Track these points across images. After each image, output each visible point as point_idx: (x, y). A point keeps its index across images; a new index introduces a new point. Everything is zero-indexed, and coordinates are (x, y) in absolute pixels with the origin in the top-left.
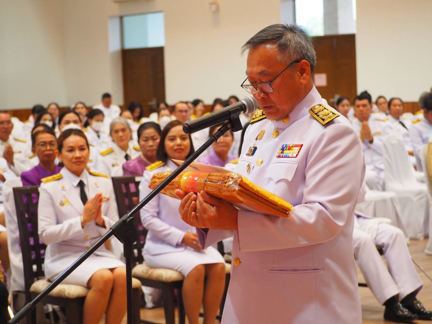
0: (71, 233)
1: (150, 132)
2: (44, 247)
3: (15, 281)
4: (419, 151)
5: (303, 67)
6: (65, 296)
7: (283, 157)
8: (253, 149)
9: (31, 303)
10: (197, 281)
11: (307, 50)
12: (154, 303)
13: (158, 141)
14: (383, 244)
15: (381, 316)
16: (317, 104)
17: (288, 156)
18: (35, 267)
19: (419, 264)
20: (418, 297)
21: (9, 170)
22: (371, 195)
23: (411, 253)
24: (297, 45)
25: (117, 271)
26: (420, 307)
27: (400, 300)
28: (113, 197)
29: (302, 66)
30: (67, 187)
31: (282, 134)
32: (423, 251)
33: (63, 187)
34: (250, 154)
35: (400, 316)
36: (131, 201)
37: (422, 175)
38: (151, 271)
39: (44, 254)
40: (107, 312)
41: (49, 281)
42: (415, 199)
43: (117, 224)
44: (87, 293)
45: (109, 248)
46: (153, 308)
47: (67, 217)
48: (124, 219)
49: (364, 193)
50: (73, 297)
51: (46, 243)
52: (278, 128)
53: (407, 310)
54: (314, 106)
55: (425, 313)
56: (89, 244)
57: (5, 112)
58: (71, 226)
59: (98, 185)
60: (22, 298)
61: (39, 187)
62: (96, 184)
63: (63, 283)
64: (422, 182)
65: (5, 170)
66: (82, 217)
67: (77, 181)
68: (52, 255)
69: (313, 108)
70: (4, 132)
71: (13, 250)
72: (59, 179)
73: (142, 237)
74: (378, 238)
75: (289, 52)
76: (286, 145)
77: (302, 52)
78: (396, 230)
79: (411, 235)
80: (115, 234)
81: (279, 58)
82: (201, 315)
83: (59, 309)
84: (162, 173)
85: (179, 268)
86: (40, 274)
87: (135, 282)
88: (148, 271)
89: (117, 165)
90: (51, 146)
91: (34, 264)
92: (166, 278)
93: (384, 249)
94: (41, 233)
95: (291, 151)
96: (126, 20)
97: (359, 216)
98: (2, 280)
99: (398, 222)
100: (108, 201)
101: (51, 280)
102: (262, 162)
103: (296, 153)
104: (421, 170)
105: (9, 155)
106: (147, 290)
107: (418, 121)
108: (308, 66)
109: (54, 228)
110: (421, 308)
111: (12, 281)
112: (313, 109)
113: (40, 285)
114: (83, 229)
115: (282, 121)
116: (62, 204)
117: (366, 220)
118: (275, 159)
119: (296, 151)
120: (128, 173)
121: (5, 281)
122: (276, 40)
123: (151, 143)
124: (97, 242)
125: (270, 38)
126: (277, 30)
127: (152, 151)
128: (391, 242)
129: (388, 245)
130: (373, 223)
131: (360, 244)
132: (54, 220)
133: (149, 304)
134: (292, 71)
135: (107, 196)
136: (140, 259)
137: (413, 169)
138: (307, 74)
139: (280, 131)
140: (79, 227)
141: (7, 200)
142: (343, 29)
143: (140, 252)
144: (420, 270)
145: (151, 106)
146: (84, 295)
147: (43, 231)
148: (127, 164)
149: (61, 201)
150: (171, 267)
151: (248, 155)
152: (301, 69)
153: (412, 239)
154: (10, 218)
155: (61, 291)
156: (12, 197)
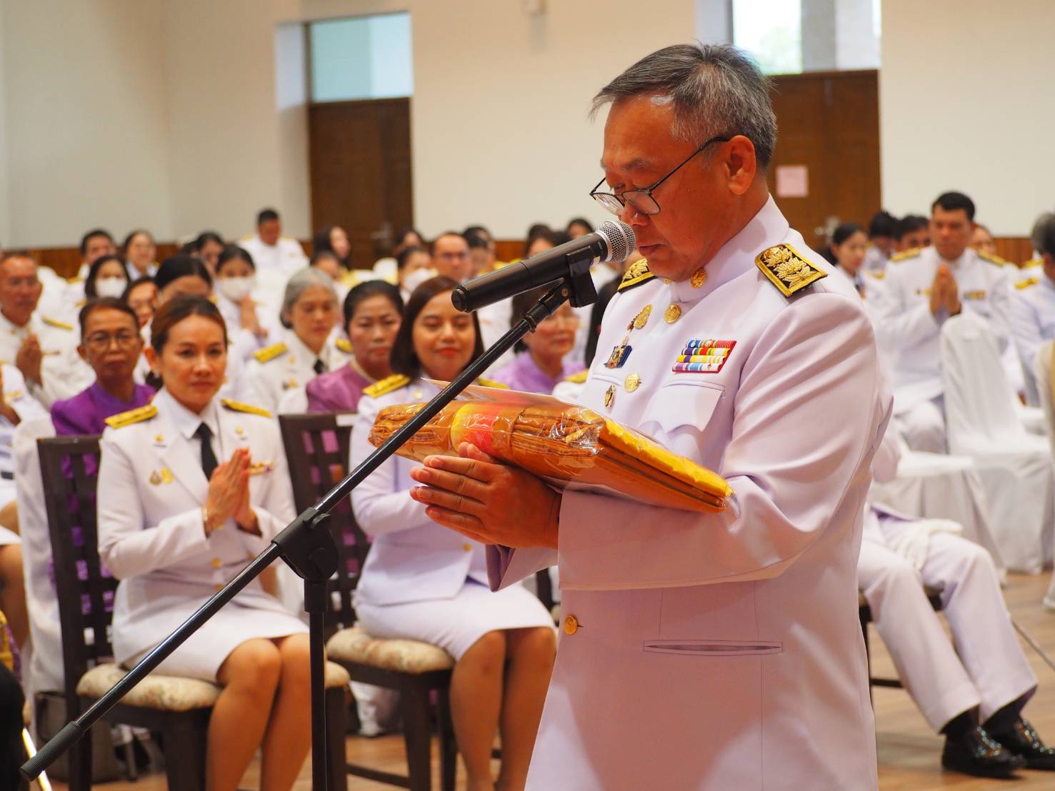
0: (179, 550)
1: (377, 304)
2: (113, 584)
3: (40, 667)
4: (1032, 356)
5: (738, 152)
6: (163, 704)
7: (687, 371)
8: (622, 351)
9: (77, 722)
10: (487, 670)
11: (750, 110)
12: (380, 722)
13: (396, 327)
14: (942, 583)
15: (936, 759)
16: (778, 244)
17: (699, 370)
18: (89, 634)
19: (1028, 635)
20: (1026, 714)
21: (28, 398)
22: (913, 463)
23: (1010, 607)
24: (721, 99)
25: (289, 645)
26: (1030, 739)
27: (982, 721)
28: (281, 463)
29: (733, 149)
30: (169, 439)
31: (689, 314)
32: (1040, 602)
33: (159, 439)
34: (615, 364)
35: (983, 759)
36: (325, 474)
37: (1038, 414)
38: (372, 646)
39: (111, 603)
40: (265, 744)
41: (124, 667)
42: (1021, 474)
43: (291, 529)
44: (217, 698)
45: (271, 588)
46: (378, 736)
47: (167, 511)
48: (307, 519)
49: (897, 458)
50: (183, 708)
51: (117, 576)
52: (680, 301)
53: (999, 746)
54: (769, 249)
55: (1043, 753)
56: (221, 579)
57: (23, 253)
58: (178, 533)
59: (245, 434)
60: (58, 709)
61: (101, 437)
62: (239, 433)
63: (157, 674)
64: (1039, 432)
65: (19, 396)
66: (205, 511)
67: (193, 424)
68: (132, 606)
69: (766, 253)
70: (20, 304)
71: (35, 593)
72: (149, 419)
73: (352, 563)
74: (930, 568)
75: (700, 117)
76: (697, 342)
77: (734, 115)
78: (973, 551)
79: (1010, 562)
80: (283, 555)
81: (675, 129)
82: (496, 754)
83: (147, 737)
84: (401, 407)
85: (441, 639)
86: (102, 651)
87: (334, 673)
88: (366, 645)
89: (295, 385)
90: (120, 341)
91: (88, 626)
92: (409, 664)
93: (943, 596)
94: (106, 550)
95: (707, 357)
96: (319, 31)
97: (882, 516)
98: (10, 665)
99: (978, 532)
100: (270, 474)
101: (128, 665)
102: (639, 383)
103: (718, 362)
104: (1036, 403)
105: (30, 361)
106: (362, 692)
107: (1031, 282)
108: (749, 149)
109: (138, 540)
110: (1034, 741)
111: (33, 669)
112: (765, 257)
113: (102, 678)
114: (209, 540)
115: (690, 283)
116: (156, 480)
117: (900, 526)
118: (671, 376)
119: (719, 357)
120: (320, 406)
121: (17, 667)
122: (669, 86)
123: (378, 332)
124: (239, 574)
125: (655, 80)
126: (675, 61)
127: (379, 351)
128: (961, 580)
129: (954, 586)
130: (917, 533)
131: (884, 584)
132: (136, 519)
133: (369, 727)
134: (707, 163)
135: (267, 462)
136: (348, 617)
137: (1016, 401)
138: (747, 171)
139: (683, 308)
140: (198, 535)
141: (24, 471)
142: (850, 59)
143: (347, 599)
144: (1031, 647)
145: (378, 241)
146: (209, 703)
147: (112, 545)
148: (318, 383)
149: (154, 473)
150: (422, 636)
151: (609, 365)
152: (733, 157)
153: (1012, 572)
154: (30, 514)
155: (152, 692)
156: (34, 462)
